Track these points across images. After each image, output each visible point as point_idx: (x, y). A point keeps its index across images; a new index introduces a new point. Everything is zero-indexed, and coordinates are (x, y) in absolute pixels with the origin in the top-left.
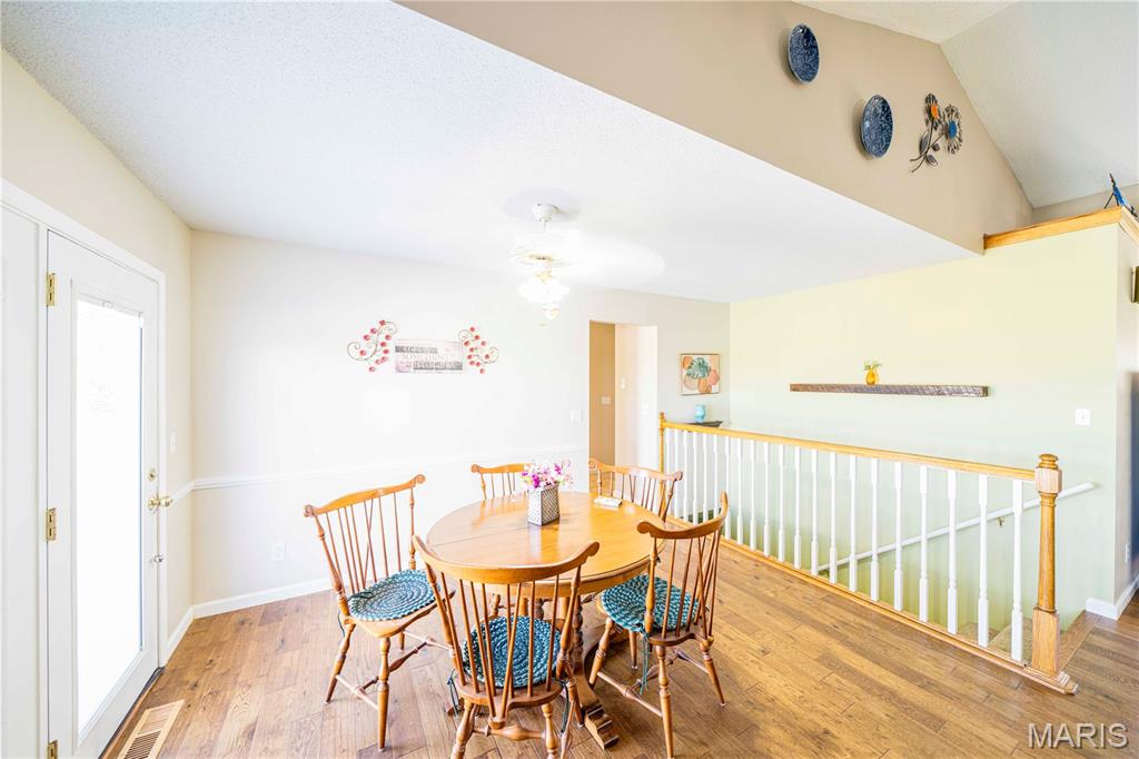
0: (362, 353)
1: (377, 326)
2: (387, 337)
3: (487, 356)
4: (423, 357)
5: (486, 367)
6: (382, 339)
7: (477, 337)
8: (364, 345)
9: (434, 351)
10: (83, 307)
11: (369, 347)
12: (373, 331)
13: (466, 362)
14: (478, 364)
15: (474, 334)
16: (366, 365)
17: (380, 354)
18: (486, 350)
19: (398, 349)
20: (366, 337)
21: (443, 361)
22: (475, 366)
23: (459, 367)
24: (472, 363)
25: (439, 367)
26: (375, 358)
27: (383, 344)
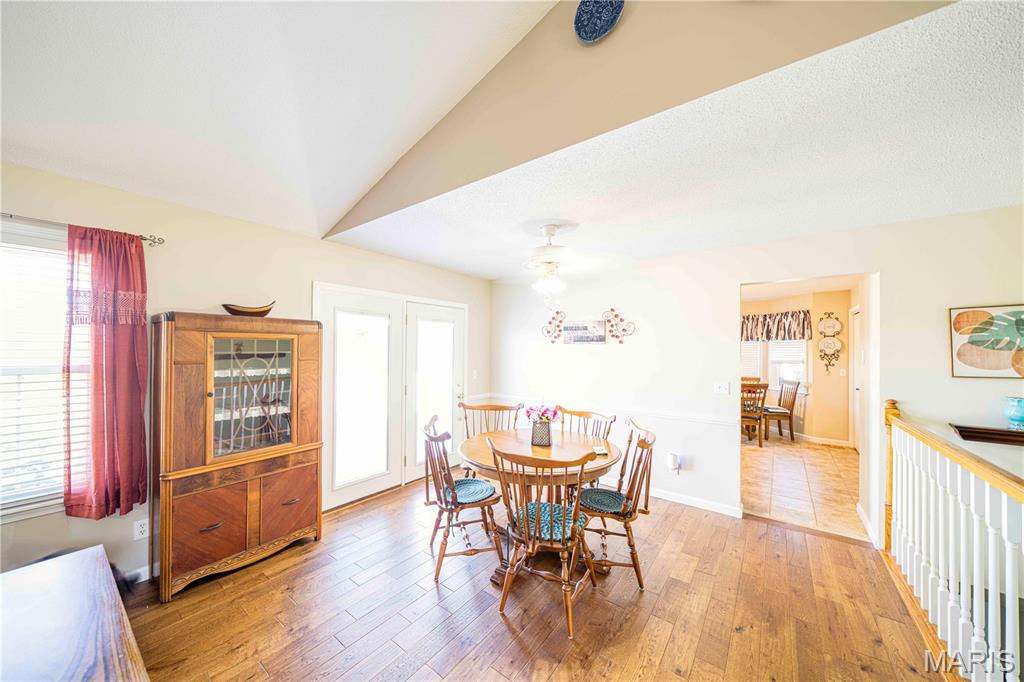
0: (549, 332)
1: (555, 315)
2: (561, 322)
3: (624, 330)
4: (580, 333)
5: (624, 339)
6: (558, 323)
7: (616, 316)
8: (549, 327)
9: (586, 328)
10: (421, 324)
11: (551, 328)
12: (553, 318)
13: (609, 335)
14: (617, 337)
15: (614, 313)
16: (550, 340)
17: (557, 332)
18: (624, 325)
19: (566, 329)
20: (550, 323)
21: (591, 335)
22: (614, 339)
23: (602, 339)
24: (613, 336)
25: (589, 340)
26: (555, 334)
27: (558, 326)
